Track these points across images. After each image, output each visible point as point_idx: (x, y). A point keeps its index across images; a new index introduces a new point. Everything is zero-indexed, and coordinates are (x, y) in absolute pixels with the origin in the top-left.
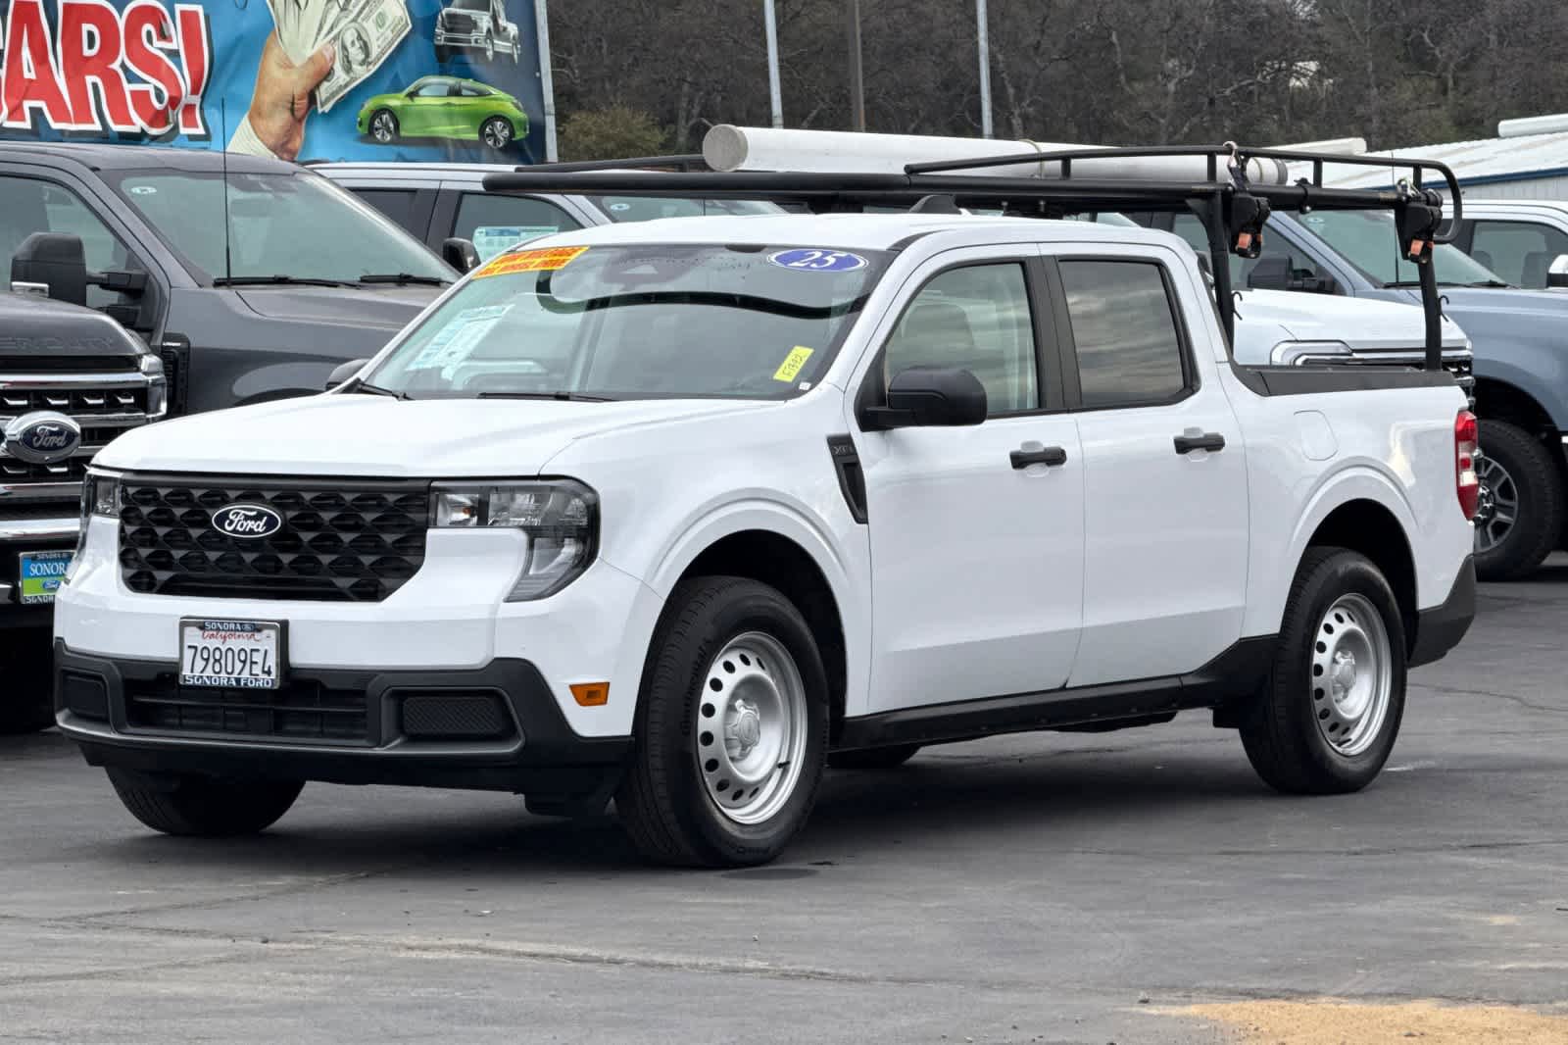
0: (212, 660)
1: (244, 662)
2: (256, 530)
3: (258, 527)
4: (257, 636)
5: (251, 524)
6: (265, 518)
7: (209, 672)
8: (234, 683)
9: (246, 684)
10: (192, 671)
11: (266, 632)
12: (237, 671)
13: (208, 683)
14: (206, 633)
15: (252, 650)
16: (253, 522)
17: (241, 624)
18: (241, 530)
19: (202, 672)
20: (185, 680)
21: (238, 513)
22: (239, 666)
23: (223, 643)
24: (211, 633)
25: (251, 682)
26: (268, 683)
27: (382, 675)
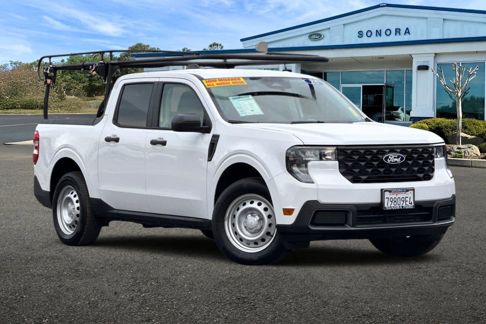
0: (393, 202)
1: (404, 201)
2: (398, 161)
3: (398, 160)
4: (407, 193)
5: (396, 159)
6: (400, 157)
7: (393, 205)
8: (401, 208)
9: (405, 208)
10: (388, 205)
11: (410, 191)
12: (401, 204)
13: (393, 208)
14: (391, 193)
15: (406, 197)
16: (397, 159)
17: (403, 190)
18: (393, 161)
19: (391, 205)
20: (386, 208)
21: (392, 156)
22: (402, 202)
23: (397, 196)
24: (392, 193)
25: (407, 207)
26: (412, 207)
27: (437, 202)
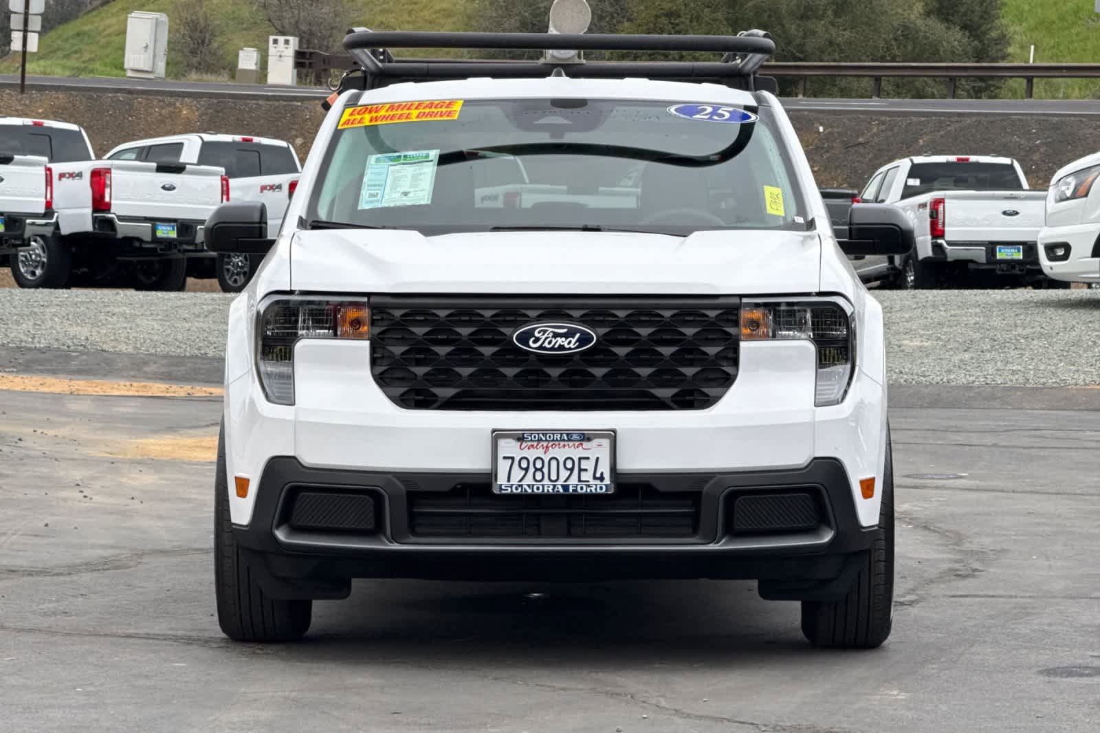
0: (532, 470)
1: (572, 470)
2: (567, 346)
3: (571, 344)
4: (586, 444)
5: (560, 341)
6: (578, 335)
7: (529, 480)
11: (596, 442)
14: (524, 444)
15: (580, 459)
16: (564, 339)
17: (568, 435)
18: (549, 346)
19: (520, 481)
20: (501, 489)
21: (545, 332)
22: (564, 474)
23: (545, 453)
24: (530, 444)
25: (582, 488)
26: (601, 488)
